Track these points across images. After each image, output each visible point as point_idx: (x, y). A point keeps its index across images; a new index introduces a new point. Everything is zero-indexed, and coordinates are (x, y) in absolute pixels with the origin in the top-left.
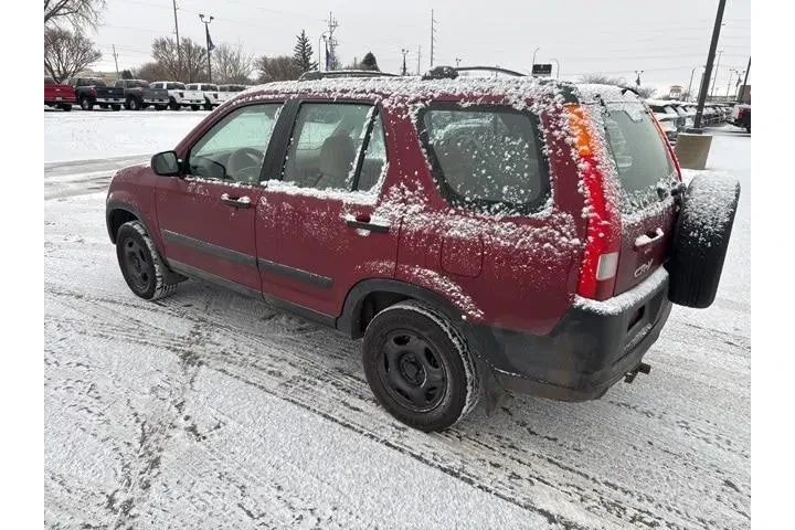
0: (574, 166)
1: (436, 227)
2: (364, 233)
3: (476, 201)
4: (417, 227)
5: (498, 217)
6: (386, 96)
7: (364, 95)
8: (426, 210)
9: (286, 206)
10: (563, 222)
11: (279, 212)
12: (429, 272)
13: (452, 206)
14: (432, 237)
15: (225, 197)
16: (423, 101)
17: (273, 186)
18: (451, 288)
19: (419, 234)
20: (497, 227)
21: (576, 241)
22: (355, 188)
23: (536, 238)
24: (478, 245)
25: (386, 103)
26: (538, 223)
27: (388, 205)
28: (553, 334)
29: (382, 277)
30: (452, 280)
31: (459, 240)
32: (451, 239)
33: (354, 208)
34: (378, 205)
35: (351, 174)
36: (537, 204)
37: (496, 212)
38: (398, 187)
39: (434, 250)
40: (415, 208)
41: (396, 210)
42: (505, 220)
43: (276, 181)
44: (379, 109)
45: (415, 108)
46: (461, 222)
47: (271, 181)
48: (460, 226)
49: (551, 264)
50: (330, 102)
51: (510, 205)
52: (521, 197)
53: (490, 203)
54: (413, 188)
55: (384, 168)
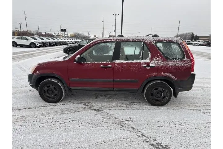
0: (187, 51)
1: (166, 64)
2: (149, 68)
3: (173, 59)
4: (162, 65)
5: (177, 61)
6: (146, 40)
7: (139, 40)
8: (163, 61)
9: (124, 65)
10: (188, 60)
11: (122, 67)
12: (165, 73)
13: (168, 60)
14: (166, 66)
15: (102, 66)
16: (155, 41)
17: (117, 61)
18: (170, 75)
19: (163, 66)
20: (178, 63)
21: (191, 63)
22: (142, 59)
23: (185, 64)
24: (175, 66)
25: (146, 41)
26: (185, 61)
27: (153, 61)
28: (188, 79)
29: (154, 76)
30: (170, 74)
31: (171, 66)
32: (170, 66)
33: (145, 63)
34: (151, 62)
35: (141, 57)
36: (183, 58)
37: (177, 60)
38: (155, 58)
39: (166, 69)
40: (160, 61)
41: (156, 62)
42: (179, 61)
43: (118, 60)
44: (144, 43)
45: (154, 42)
46: (171, 62)
47: (116, 60)
48: (171, 63)
49: (188, 67)
50: (130, 41)
51: (179, 58)
52: (181, 57)
53: (175, 59)
54: (159, 58)
55: (150, 54)
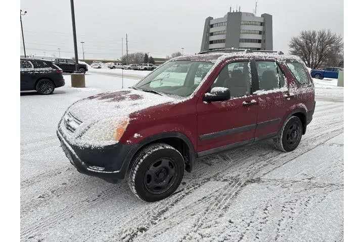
1: (301, 92)
2: (289, 99)
3: (303, 84)
4: (298, 93)
7: (271, 59)
8: (298, 88)
9: (268, 98)
12: (301, 104)
13: (300, 86)
14: (301, 95)
15: (244, 103)
17: (259, 93)
22: (280, 87)
25: (278, 61)
27: (291, 89)
29: (294, 110)
31: (304, 94)
34: (289, 90)
35: (278, 83)
38: (291, 84)
39: (302, 98)
40: (296, 88)
41: (293, 90)
45: (285, 61)
47: (257, 91)
50: (263, 60)
55: (285, 79)
